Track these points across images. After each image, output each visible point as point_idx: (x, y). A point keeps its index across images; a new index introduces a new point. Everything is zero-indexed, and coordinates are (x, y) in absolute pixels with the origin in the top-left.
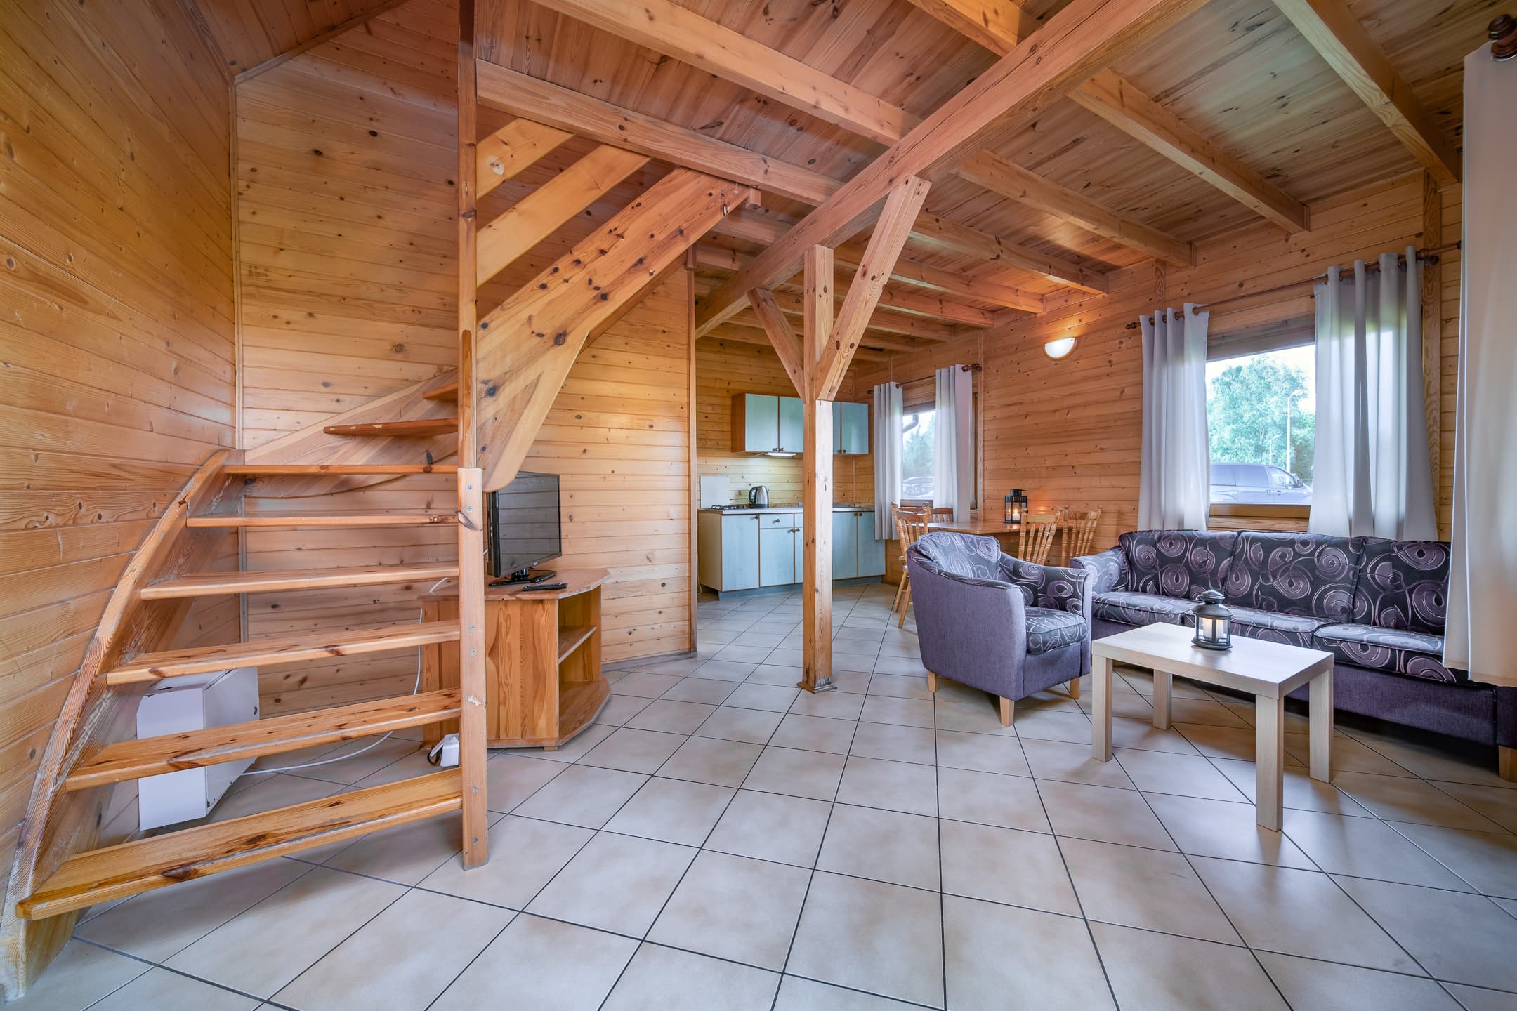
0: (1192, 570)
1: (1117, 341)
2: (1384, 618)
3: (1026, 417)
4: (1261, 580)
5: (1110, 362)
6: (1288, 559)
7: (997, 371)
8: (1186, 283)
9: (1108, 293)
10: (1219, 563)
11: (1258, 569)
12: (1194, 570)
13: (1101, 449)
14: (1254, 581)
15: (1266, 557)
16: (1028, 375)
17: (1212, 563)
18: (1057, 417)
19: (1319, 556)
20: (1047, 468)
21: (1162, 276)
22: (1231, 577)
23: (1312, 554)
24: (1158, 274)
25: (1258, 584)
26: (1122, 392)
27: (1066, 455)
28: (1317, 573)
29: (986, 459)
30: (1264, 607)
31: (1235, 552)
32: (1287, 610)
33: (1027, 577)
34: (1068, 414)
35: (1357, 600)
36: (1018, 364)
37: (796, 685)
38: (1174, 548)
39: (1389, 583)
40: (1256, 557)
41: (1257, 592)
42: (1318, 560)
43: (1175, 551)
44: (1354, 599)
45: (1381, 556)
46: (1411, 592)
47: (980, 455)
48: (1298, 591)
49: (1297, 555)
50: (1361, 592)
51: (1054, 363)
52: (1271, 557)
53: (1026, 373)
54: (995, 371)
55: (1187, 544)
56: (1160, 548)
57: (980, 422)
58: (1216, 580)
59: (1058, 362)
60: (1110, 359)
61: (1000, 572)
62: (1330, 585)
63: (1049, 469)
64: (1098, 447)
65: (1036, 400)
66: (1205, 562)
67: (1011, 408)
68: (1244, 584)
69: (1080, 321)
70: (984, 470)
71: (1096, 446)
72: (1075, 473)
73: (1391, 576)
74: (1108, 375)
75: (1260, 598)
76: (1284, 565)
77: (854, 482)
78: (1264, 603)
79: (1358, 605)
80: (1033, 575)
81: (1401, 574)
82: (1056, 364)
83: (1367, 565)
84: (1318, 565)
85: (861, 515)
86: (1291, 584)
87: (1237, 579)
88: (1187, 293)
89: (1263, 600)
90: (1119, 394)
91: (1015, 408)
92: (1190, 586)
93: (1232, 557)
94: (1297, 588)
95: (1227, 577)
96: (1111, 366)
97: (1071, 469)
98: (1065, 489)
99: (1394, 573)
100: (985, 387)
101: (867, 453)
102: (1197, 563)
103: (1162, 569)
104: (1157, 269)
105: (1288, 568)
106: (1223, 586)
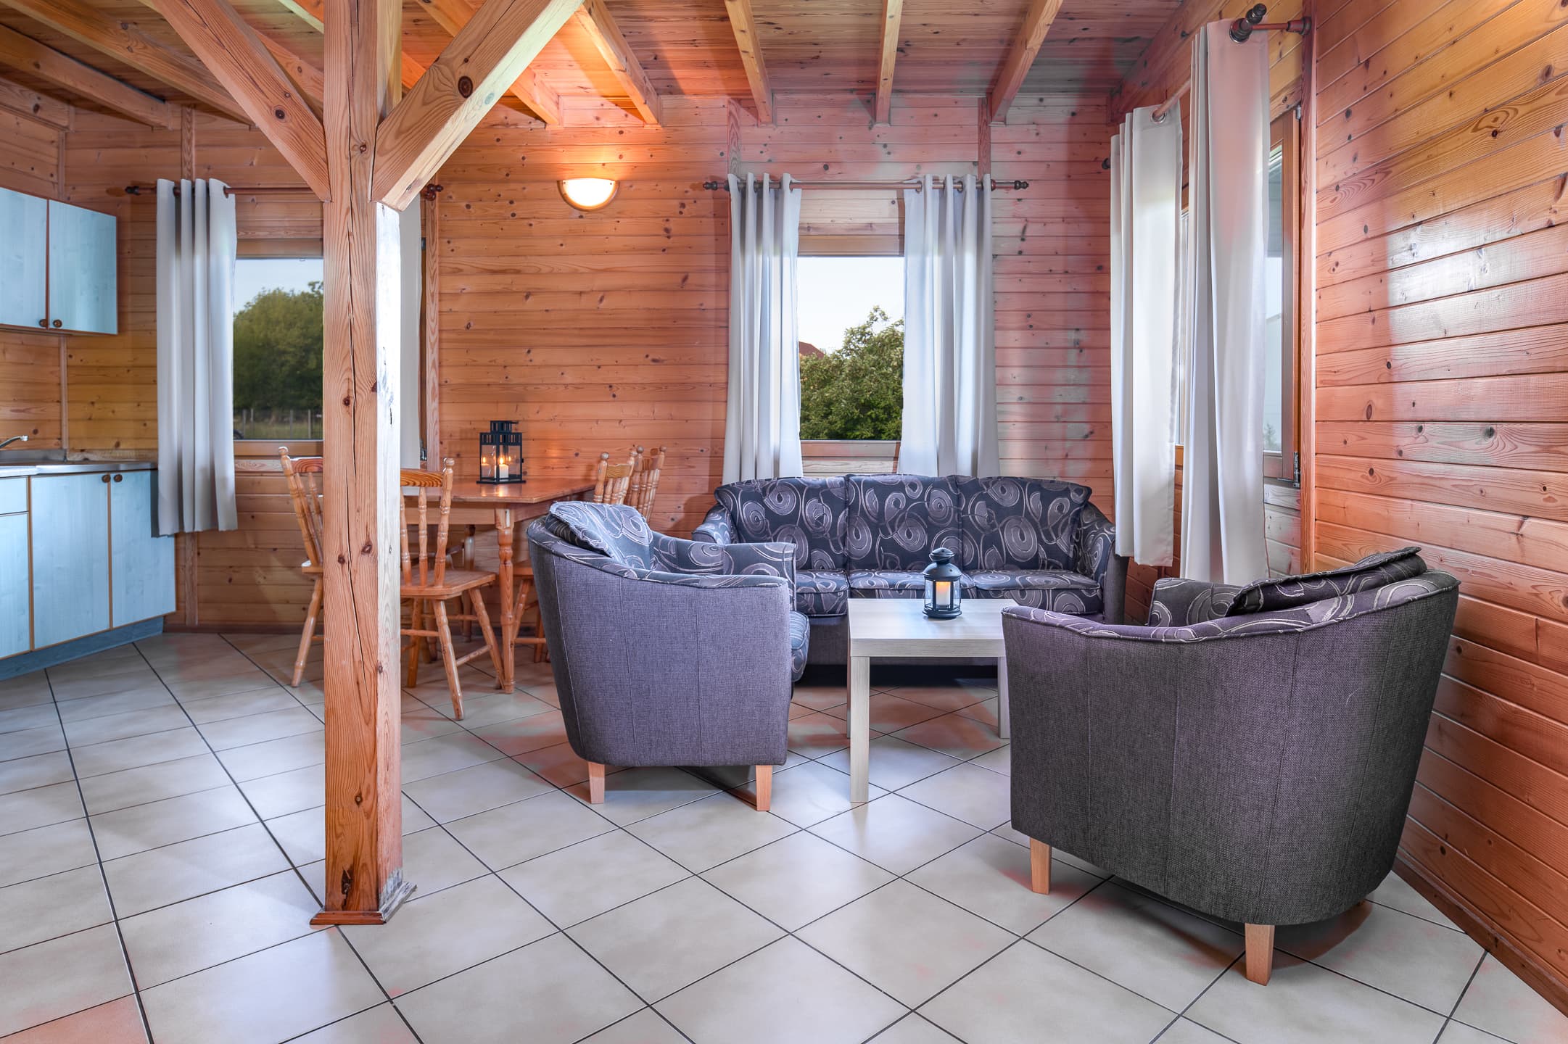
0: (808, 530)
1: (676, 203)
2: (988, 560)
3: (527, 297)
4: (881, 534)
5: (667, 230)
6: (902, 505)
7: (468, 206)
8: (765, 145)
9: (663, 127)
10: (835, 517)
11: (876, 521)
12: (810, 529)
13: (654, 360)
14: (875, 536)
15: (882, 506)
16: (531, 225)
17: (828, 518)
18: (585, 302)
19: (928, 500)
20: (566, 386)
21: (737, 124)
22: (850, 535)
23: (921, 498)
24: (732, 121)
25: (879, 539)
26: (685, 279)
27: (599, 367)
28: (930, 519)
29: (444, 363)
30: (888, 565)
31: (849, 502)
32: (909, 566)
33: (703, 565)
34: (601, 300)
35: (965, 545)
36: (511, 202)
37: (309, 929)
38: (785, 503)
39: (986, 523)
40: (872, 507)
41: (880, 549)
42: (928, 504)
43: (785, 506)
44: (962, 544)
45: (976, 495)
46: (1002, 529)
47: (431, 356)
48: (916, 542)
49: (909, 500)
50: (968, 536)
51: (577, 213)
52: (886, 505)
53: (526, 222)
54: (464, 204)
55: (797, 497)
56: (769, 505)
57: (432, 295)
58: (837, 540)
59: (583, 214)
60: (667, 226)
61: (655, 563)
62: (942, 532)
63: (570, 388)
64: (650, 358)
65: (547, 270)
66: (821, 519)
67: (499, 277)
68: (864, 542)
69: (621, 157)
70: (440, 385)
71: (647, 356)
72: (614, 396)
73: (986, 515)
74: (664, 250)
75: (883, 557)
76: (899, 513)
77: (64, 400)
78: (888, 562)
79: (967, 549)
80: (713, 560)
81: (993, 512)
82: (581, 217)
83: (967, 505)
84: (929, 510)
85: (119, 479)
86: (909, 535)
87: (858, 537)
88: (768, 158)
89: (886, 557)
90: (680, 281)
91: (507, 279)
92: (810, 552)
93: (847, 509)
94: (915, 539)
95: (845, 534)
96: (669, 237)
97: (608, 389)
98: (597, 421)
99: (988, 512)
100: (441, 230)
101: (115, 331)
102: (812, 520)
103: (775, 534)
104: (730, 113)
105: (903, 516)
106: (844, 546)
